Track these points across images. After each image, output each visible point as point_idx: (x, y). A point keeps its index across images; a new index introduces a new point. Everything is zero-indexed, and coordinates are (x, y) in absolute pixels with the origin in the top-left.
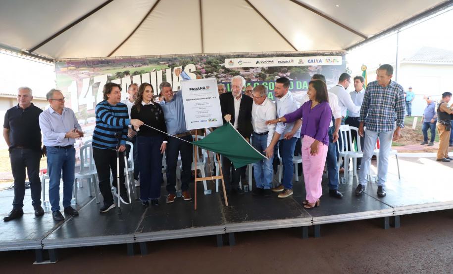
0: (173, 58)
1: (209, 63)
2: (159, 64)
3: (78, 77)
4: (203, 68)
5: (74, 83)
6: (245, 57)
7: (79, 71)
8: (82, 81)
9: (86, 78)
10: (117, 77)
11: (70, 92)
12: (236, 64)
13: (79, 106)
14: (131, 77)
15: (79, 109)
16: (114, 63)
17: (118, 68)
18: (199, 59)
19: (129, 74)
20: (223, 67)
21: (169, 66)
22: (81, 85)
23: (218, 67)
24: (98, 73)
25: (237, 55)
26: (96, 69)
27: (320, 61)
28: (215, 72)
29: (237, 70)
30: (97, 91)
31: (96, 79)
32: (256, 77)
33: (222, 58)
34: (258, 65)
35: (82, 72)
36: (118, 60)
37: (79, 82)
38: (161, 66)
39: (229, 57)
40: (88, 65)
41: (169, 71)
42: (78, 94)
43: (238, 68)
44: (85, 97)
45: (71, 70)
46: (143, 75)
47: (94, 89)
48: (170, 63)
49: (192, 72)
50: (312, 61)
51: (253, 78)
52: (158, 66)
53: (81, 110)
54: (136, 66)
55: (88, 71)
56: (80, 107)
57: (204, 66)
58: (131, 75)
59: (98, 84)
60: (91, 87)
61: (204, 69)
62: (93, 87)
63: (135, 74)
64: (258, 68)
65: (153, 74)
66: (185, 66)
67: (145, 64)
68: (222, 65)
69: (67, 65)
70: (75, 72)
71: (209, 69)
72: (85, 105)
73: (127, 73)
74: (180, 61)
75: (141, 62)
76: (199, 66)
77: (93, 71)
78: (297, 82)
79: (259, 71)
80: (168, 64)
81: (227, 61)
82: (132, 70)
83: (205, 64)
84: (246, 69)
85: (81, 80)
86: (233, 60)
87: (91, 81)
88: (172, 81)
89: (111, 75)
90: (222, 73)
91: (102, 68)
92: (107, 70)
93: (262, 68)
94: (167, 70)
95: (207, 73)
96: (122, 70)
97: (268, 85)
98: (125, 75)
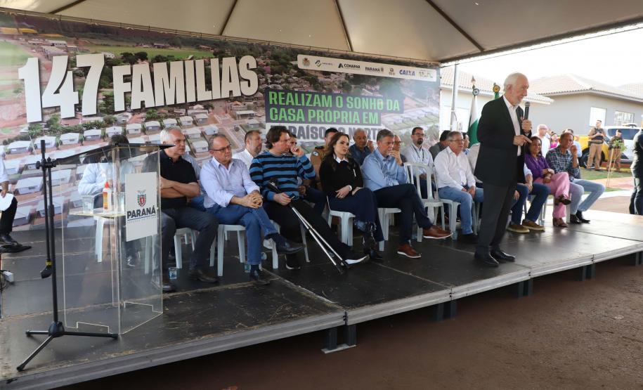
0: (220, 42)
1: (276, 57)
2: (199, 48)
3: (43, 51)
4: (267, 65)
5: (33, 63)
6: (325, 56)
7: (44, 38)
8: (51, 60)
9: (59, 55)
10: (124, 62)
11: (23, 80)
12: (313, 64)
13: (42, 109)
14: (151, 66)
15: (43, 115)
16: (118, 33)
17: (125, 44)
18: (261, 50)
19: (147, 59)
20: (296, 67)
21: (215, 55)
22: (49, 68)
23: (288, 66)
24: (85, 48)
25: (313, 51)
26: (81, 40)
27: (414, 74)
28: (285, 73)
29: (313, 74)
30: (83, 84)
31: (82, 61)
32: (339, 87)
33: (294, 53)
34: (341, 70)
35: (51, 42)
36: (124, 30)
37: (44, 62)
38: (202, 52)
39: (303, 52)
40: (64, 30)
41: (215, 62)
42: (42, 85)
43: (316, 71)
44: (57, 92)
45: (25, 34)
46: (172, 64)
47: (77, 79)
48: (217, 50)
49: (252, 69)
50: (404, 73)
51: (334, 88)
52: (197, 51)
53: (47, 118)
54: (159, 47)
55: (65, 42)
56: (46, 111)
57: (269, 61)
58: (150, 60)
59: (86, 70)
60: (70, 74)
61: (269, 67)
62: (75, 75)
63: (158, 59)
64: (341, 73)
65: (189, 64)
66: (241, 58)
67: (174, 45)
68: (293, 63)
69: (16, 23)
70: (36, 41)
71: (276, 68)
72: (57, 109)
73: (143, 57)
74: (233, 48)
75: (167, 40)
76: (261, 62)
77: (76, 43)
78: (388, 101)
79: (343, 79)
80: (213, 51)
81: (301, 57)
82: (152, 52)
83: (270, 58)
84: (326, 74)
85: (49, 57)
86: (309, 57)
87: (71, 64)
88: (221, 79)
89: (111, 55)
90: (294, 76)
91: (95, 42)
92: (104, 45)
93: (347, 74)
94: (211, 60)
95: (273, 73)
96: (133, 50)
97: (353, 101)
98: (139, 61)
